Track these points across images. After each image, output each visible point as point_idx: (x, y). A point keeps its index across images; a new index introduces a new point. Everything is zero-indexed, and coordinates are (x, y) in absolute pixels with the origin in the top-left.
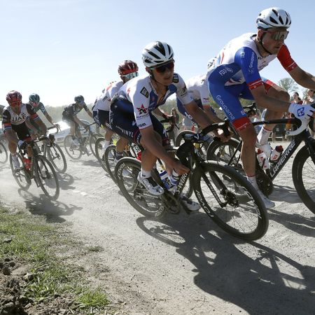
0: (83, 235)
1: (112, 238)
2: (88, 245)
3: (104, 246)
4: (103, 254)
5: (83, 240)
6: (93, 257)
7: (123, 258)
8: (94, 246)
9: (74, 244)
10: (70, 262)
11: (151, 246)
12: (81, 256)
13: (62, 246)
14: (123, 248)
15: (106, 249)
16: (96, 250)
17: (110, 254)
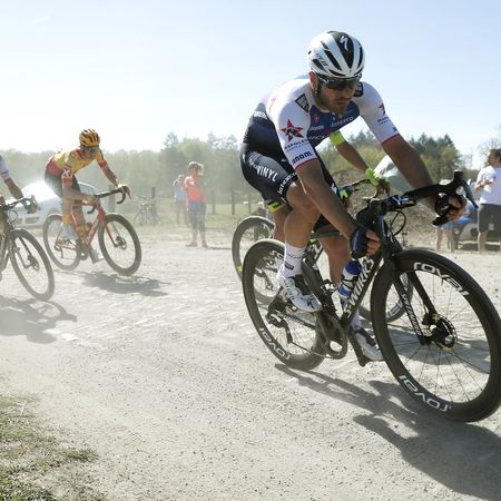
0: (58, 424)
1: (120, 434)
2: (66, 446)
3: (100, 451)
4: (95, 467)
5: (57, 436)
6: (74, 472)
7: (137, 478)
8: (79, 448)
9: (37, 441)
10: (24, 478)
11: (199, 456)
12: (48, 468)
13: (11, 445)
14: (139, 457)
15: (103, 457)
16: (83, 457)
17: (110, 468)
